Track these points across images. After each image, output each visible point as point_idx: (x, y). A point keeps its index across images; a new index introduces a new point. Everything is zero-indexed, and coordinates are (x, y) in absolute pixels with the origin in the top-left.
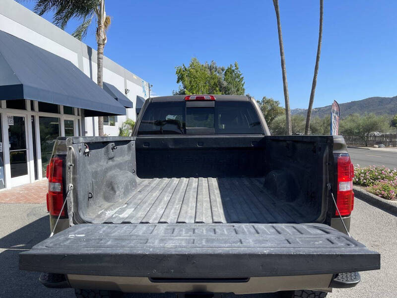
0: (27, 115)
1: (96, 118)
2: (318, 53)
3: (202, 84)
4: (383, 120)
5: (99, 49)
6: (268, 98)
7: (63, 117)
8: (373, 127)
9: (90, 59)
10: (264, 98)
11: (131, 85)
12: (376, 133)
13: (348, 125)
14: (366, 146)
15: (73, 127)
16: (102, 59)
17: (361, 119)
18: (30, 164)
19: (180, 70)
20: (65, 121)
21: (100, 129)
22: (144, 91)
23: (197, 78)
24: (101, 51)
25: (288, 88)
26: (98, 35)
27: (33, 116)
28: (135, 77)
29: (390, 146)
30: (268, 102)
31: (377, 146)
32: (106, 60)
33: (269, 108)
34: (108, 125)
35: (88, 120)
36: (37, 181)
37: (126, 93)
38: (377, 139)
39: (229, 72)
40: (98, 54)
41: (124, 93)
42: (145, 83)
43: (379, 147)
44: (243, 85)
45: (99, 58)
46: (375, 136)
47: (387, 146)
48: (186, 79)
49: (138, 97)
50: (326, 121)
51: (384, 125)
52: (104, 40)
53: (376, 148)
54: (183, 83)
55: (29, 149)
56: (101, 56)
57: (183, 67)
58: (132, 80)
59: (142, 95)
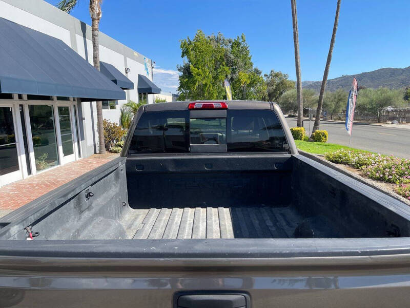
0: (14, 105)
1: (94, 103)
3: (207, 58)
4: (396, 93)
5: (93, 25)
6: (276, 71)
7: (57, 104)
8: (387, 102)
9: (84, 36)
10: (272, 71)
11: (131, 63)
12: (390, 108)
13: (362, 100)
14: (379, 122)
15: (68, 114)
16: (97, 36)
17: (374, 93)
18: (22, 159)
19: (185, 44)
20: (60, 109)
21: (99, 114)
22: (146, 69)
23: (203, 52)
24: (96, 27)
26: (92, 8)
27: (21, 106)
28: (136, 54)
29: (404, 122)
30: (276, 75)
31: (390, 122)
32: (101, 36)
33: (277, 81)
34: (107, 108)
35: (86, 105)
36: (31, 176)
37: (127, 73)
38: (390, 114)
39: (236, 44)
40: (93, 30)
41: (124, 73)
42: (147, 59)
43: (392, 124)
44: (250, 58)
45: (94, 35)
46: (388, 112)
47: (400, 122)
48: (191, 53)
49: (140, 76)
50: (337, 96)
51: (398, 100)
52: (98, 14)
53: (389, 125)
54: (188, 57)
55: (19, 142)
56: (96, 32)
57: (187, 40)
58: (133, 58)
59: (144, 74)
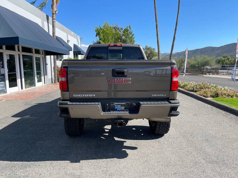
0: (16, 54)
1: (52, 56)
2: (177, 21)
3: (110, 37)
4: (212, 59)
5: (53, 17)
6: (148, 46)
7: (35, 56)
8: (206, 63)
9: (48, 22)
10: (146, 46)
11: (70, 38)
12: (208, 67)
13: (193, 62)
14: (202, 74)
15: (40, 61)
16: (55, 22)
17: (200, 59)
18: (19, 81)
19: (98, 29)
20: (36, 58)
21: (55, 62)
22: (78, 41)
23: (108, 34)
24: (54, 18)
25: (159, 41)
26: (52, 8)
27: (19, 55)
28: (73, 33)
29: (215, 74)
30: (148, 49)
31: (208, 74)
32: (57, 23)
33: (149, 52)
34: (58, 60)
35: (48, 57)
36: (22, 90)
37: (68, 42)
38: (208, 70)
39: (126, 30)
41: (67, 42)
42: (78, 36)
43: (209, 75)
44: (134, 38)
45: (53, 22)
46: (207, 69)
47: (213, 74)
48: (101, 34)
49: (74, 45)
50: (181, 60)
51: (212, 62)
52: (56, 11)
53: (208, 75)
54: (99, 37)
55: (17, 73)
56: (54, 20)
57: (99, 27)
58: (71, 35)
59: (76, 44)
